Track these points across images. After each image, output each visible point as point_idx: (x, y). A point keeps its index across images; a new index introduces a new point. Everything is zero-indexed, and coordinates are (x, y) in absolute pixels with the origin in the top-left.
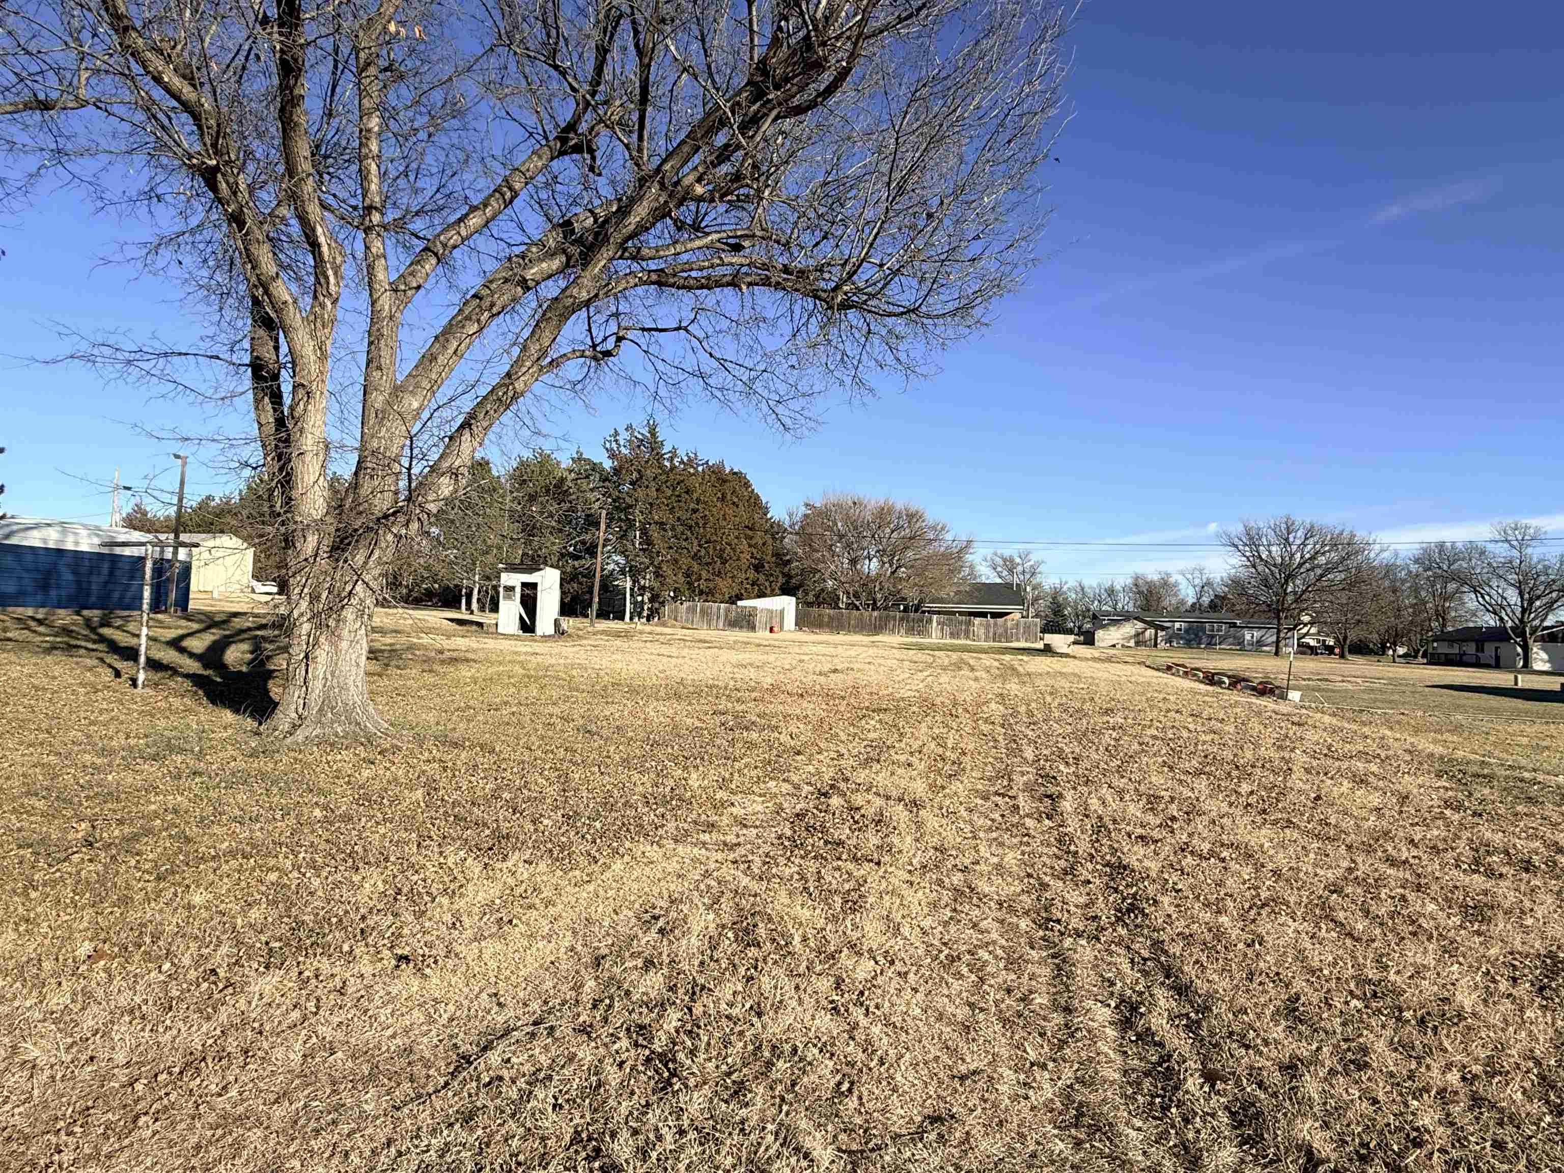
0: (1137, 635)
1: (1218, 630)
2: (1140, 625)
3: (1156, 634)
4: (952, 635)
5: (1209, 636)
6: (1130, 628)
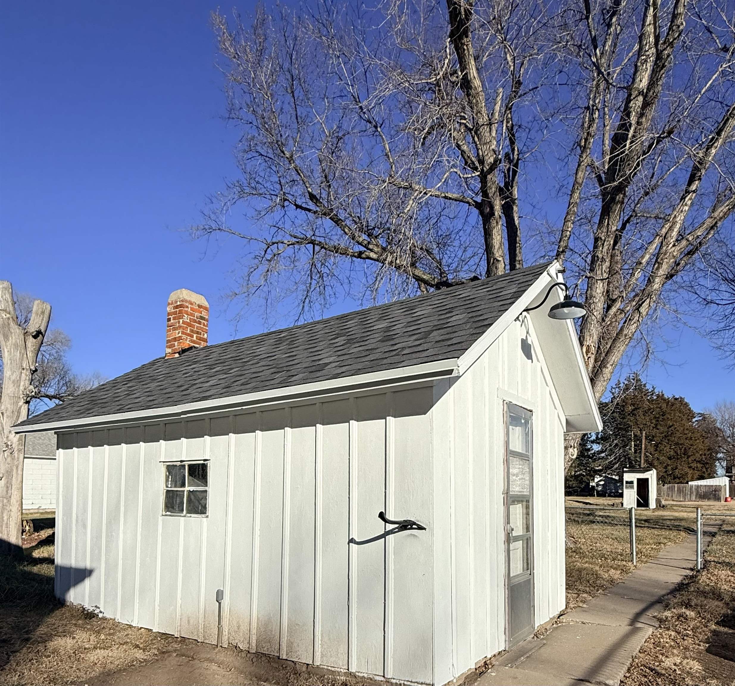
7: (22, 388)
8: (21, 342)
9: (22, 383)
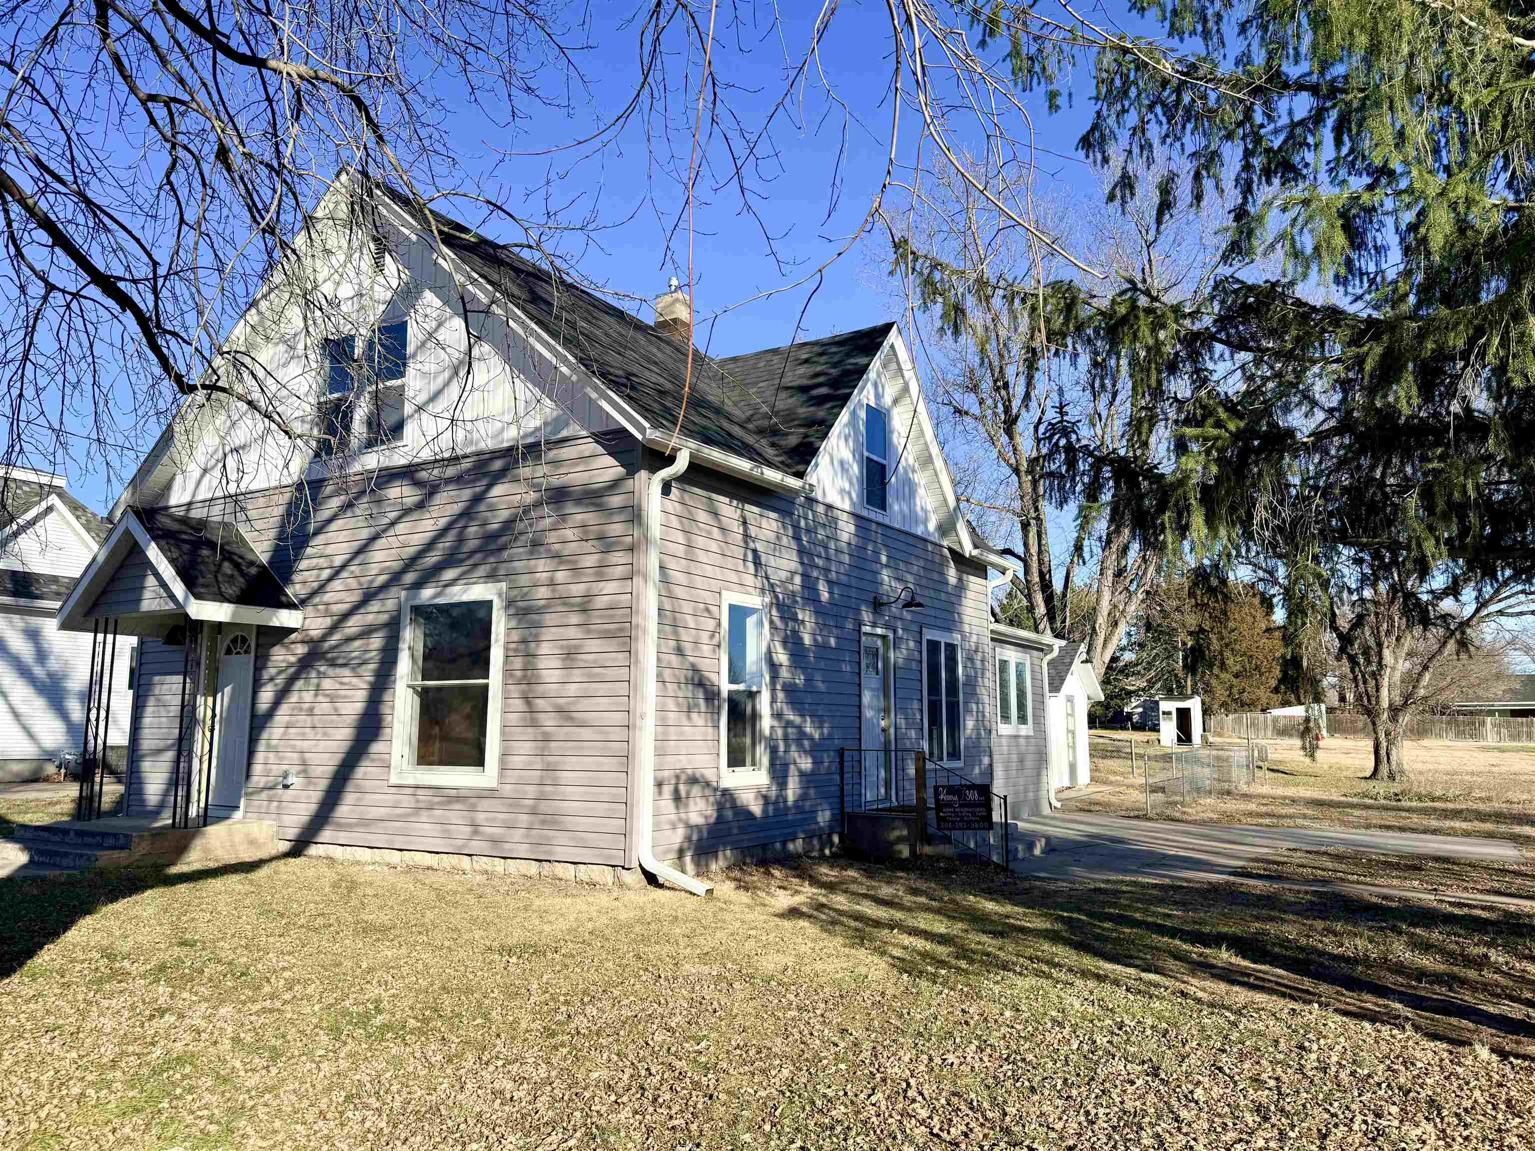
4: (1512, 737)
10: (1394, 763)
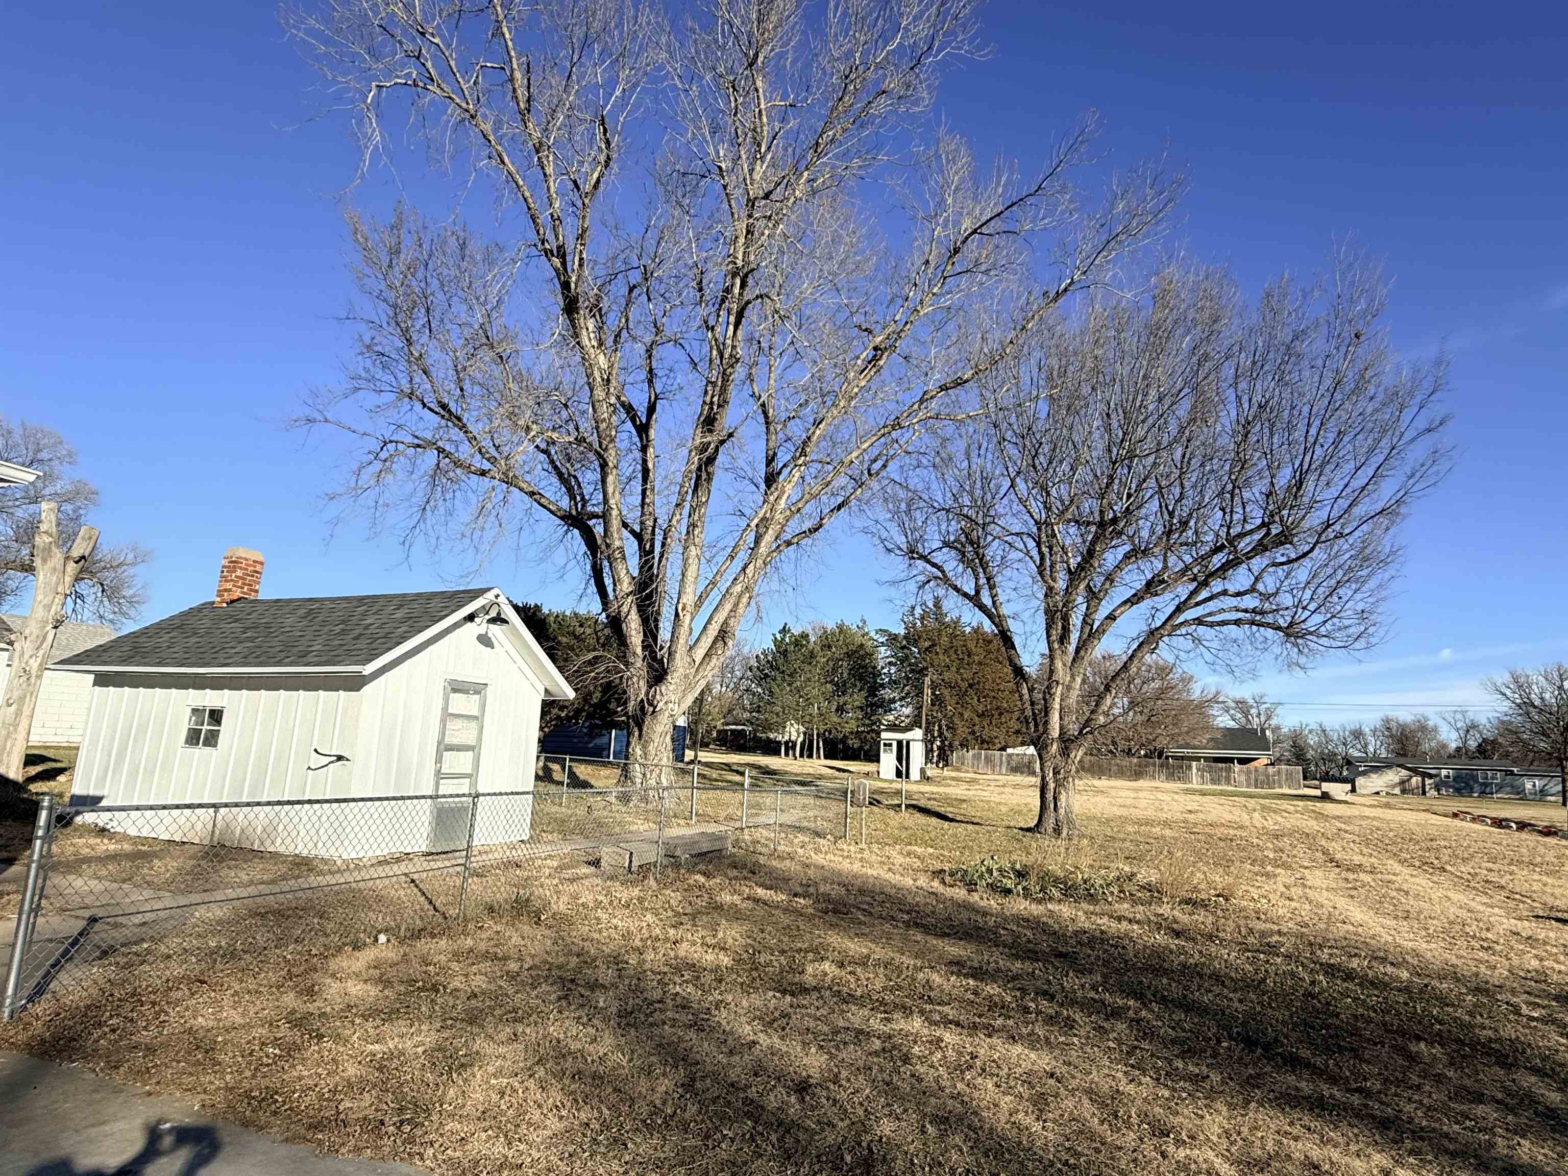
0: (1402, 782)
1: (1492, 778)
2: (1404, 772)
3: (1423, 781)
4: (1213, 781)
5: (1482, 784)
6: (1393, 776)
7: (52, 612)
8: (60, 567)
9: (54, 608)
10: (1062, 811)
